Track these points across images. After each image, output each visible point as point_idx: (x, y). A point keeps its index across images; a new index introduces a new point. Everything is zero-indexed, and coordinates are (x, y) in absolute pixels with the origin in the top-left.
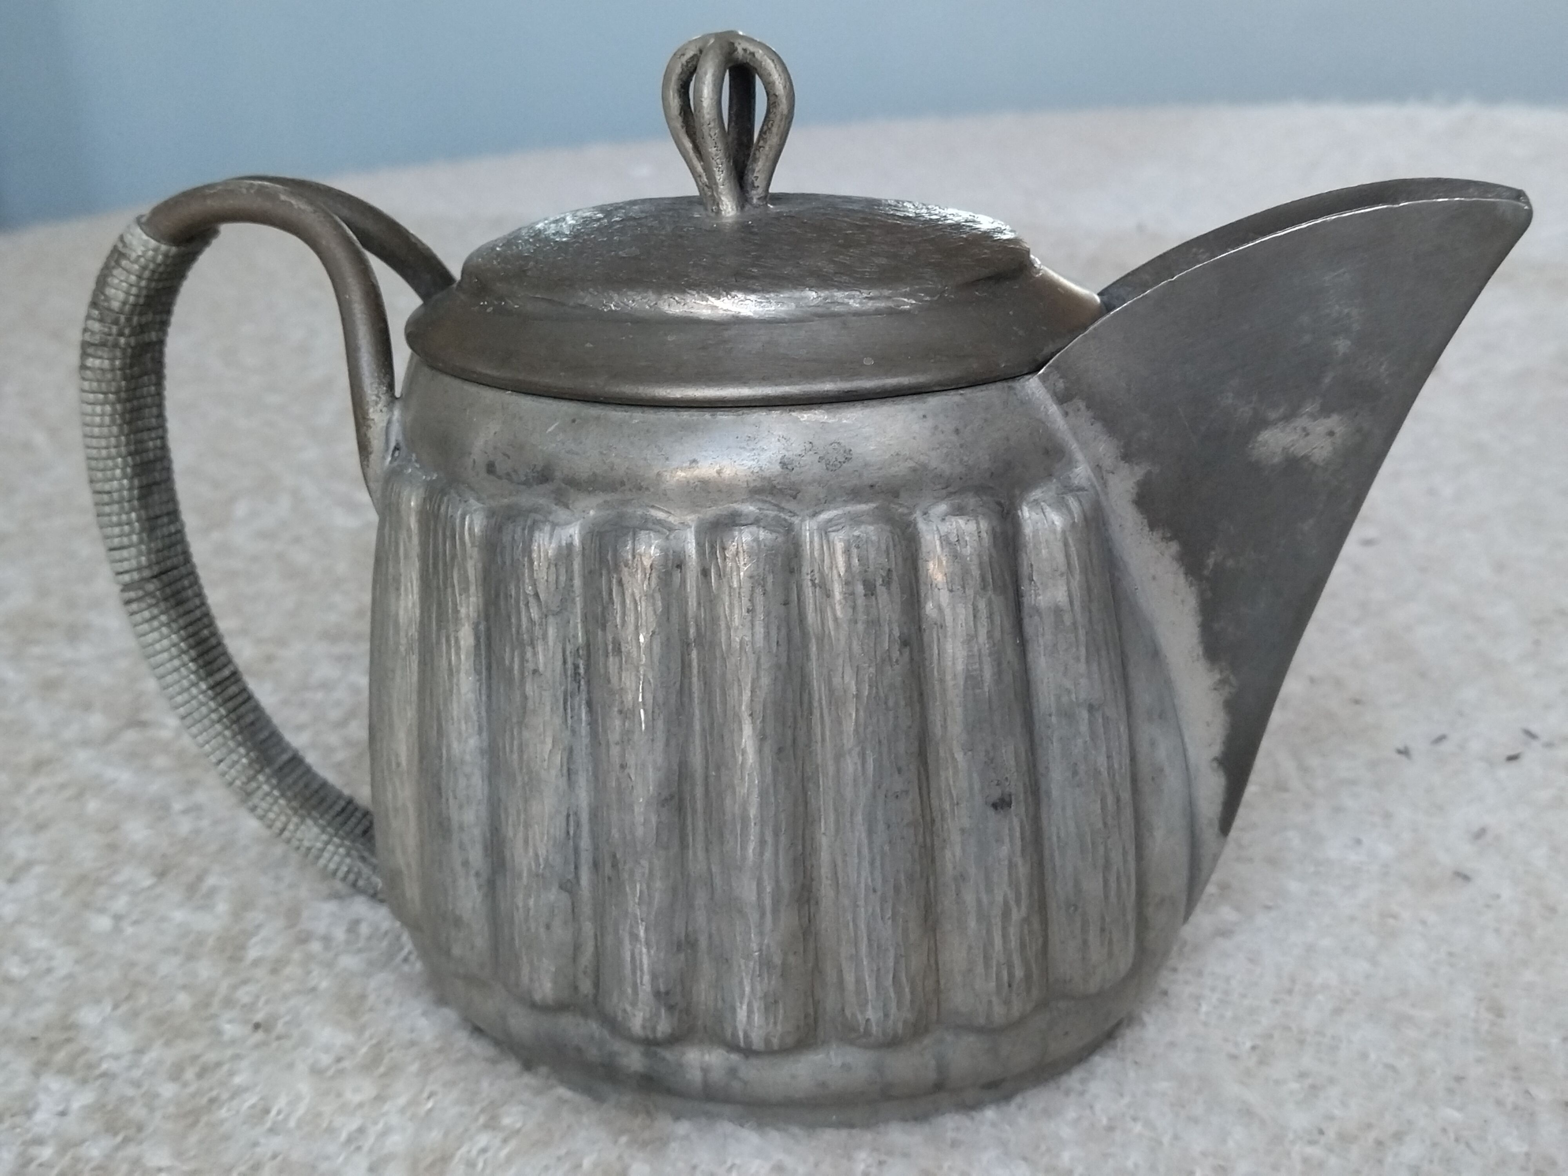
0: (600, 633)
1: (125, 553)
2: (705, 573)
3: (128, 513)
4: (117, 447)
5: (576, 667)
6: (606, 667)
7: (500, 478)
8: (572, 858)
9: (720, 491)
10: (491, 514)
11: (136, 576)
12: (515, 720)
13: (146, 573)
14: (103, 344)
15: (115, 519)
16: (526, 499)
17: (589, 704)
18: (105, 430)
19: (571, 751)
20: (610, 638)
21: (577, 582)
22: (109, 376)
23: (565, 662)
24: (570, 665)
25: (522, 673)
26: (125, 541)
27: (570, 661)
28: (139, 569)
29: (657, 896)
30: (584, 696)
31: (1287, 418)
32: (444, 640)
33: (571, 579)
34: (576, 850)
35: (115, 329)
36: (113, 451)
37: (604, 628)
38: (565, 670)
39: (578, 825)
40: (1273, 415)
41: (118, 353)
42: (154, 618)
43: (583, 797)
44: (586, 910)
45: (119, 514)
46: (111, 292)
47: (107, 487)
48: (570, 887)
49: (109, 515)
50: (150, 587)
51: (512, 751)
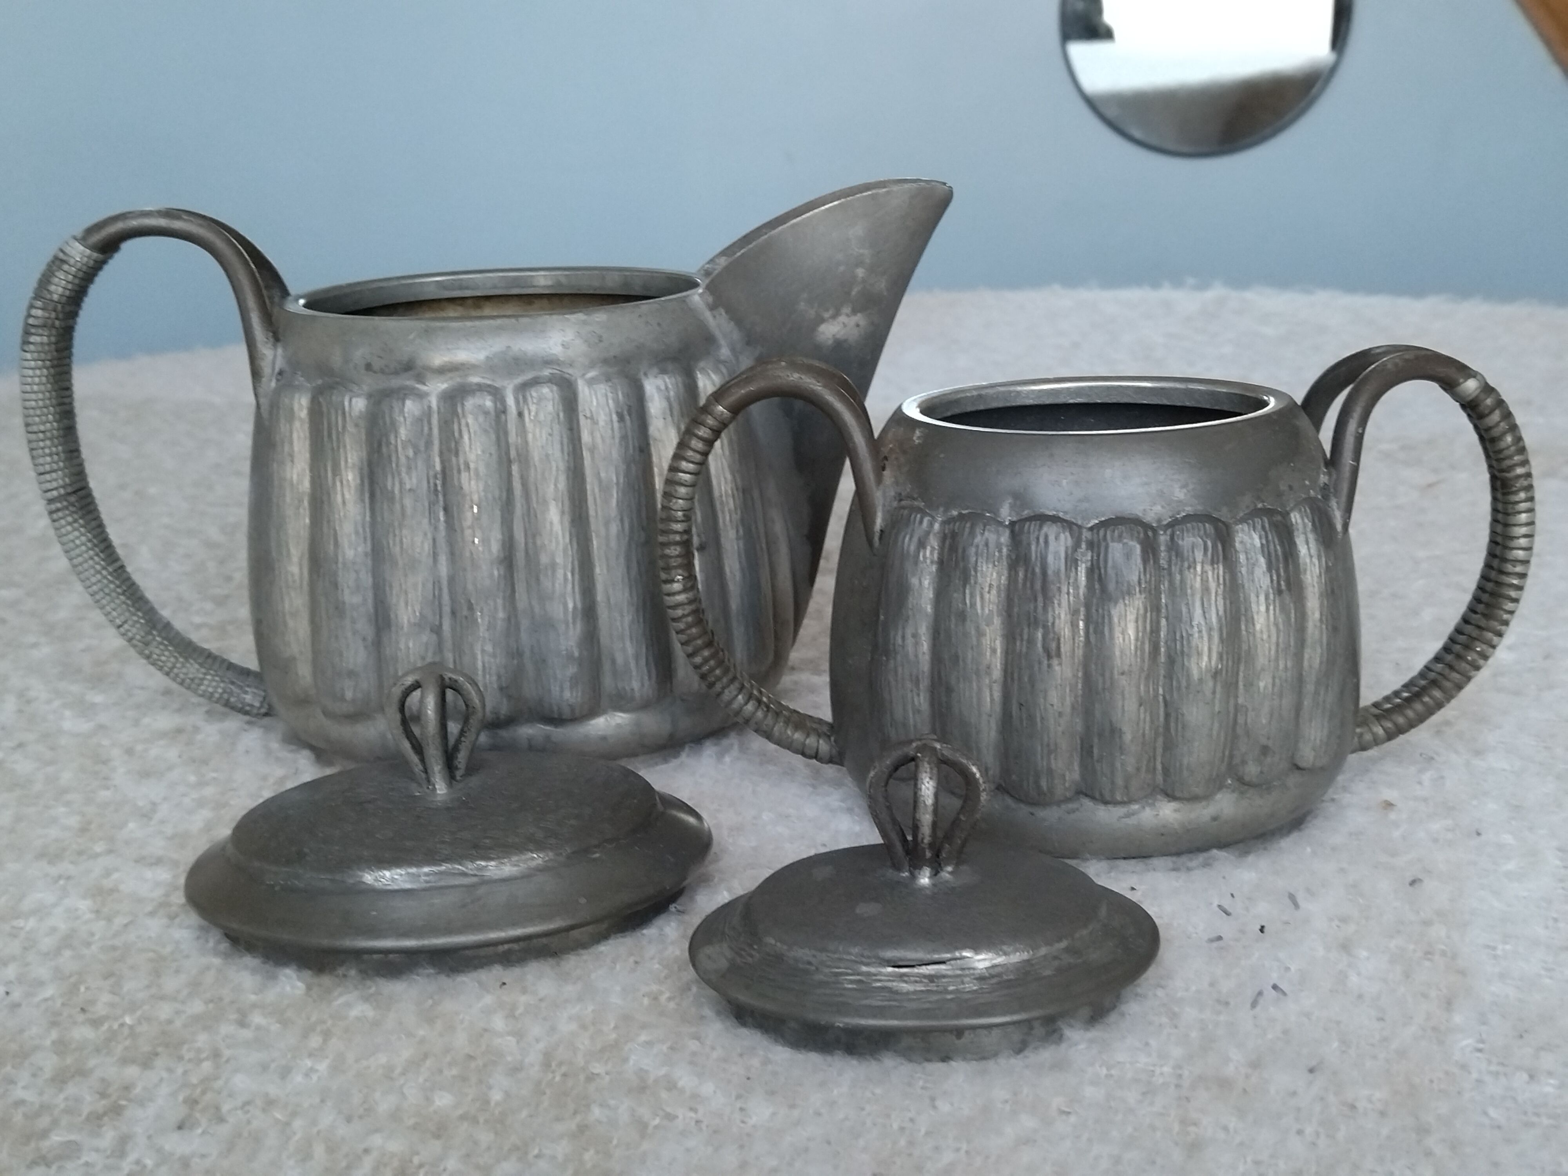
0: (454, 459)
1: (54, 475)
2: (520, 414)
3: (56, 447)
4: (50, 399)
5: (436, 485)
6: (459, 479)
7: (375, 372)
8: (438, 612)
9: (526, 364)
10: (369, 396)
11: (62, 491)
12: (396, 524)
13: (70, 490)
14: (44, 326)
15: (47, 451)
16: (396, 382)
17: (446, 509)
18: (43, 388)
19: (434, 540)
20: (461, 461)
21: (436, 431)
22: (46, 348)
23: (429, 482)
24: (432, 485)
25: (401, 491)
26: (55, 466)
27: (432, 481)
28: (63, 487)
29: (499, 623)
30: (441, 503)
31: (834, 317)
32: (338, 484)
33: (430, 429)
34: (440, 606)
35: (53, 315)
36: (48, 402)
37: (457, 454)
38: (429, 487)
39: (440, 589)
40: (826, 315)
41: (54, 332)
42: (75, 521)
43: (444, 569)
44: (448, 644)
45: (50, 448)
46: (53, 288)
47: (42, 428)
48: (437, 630)
49: (43, 448)
50: (73, 499)
51: (394, 545)
